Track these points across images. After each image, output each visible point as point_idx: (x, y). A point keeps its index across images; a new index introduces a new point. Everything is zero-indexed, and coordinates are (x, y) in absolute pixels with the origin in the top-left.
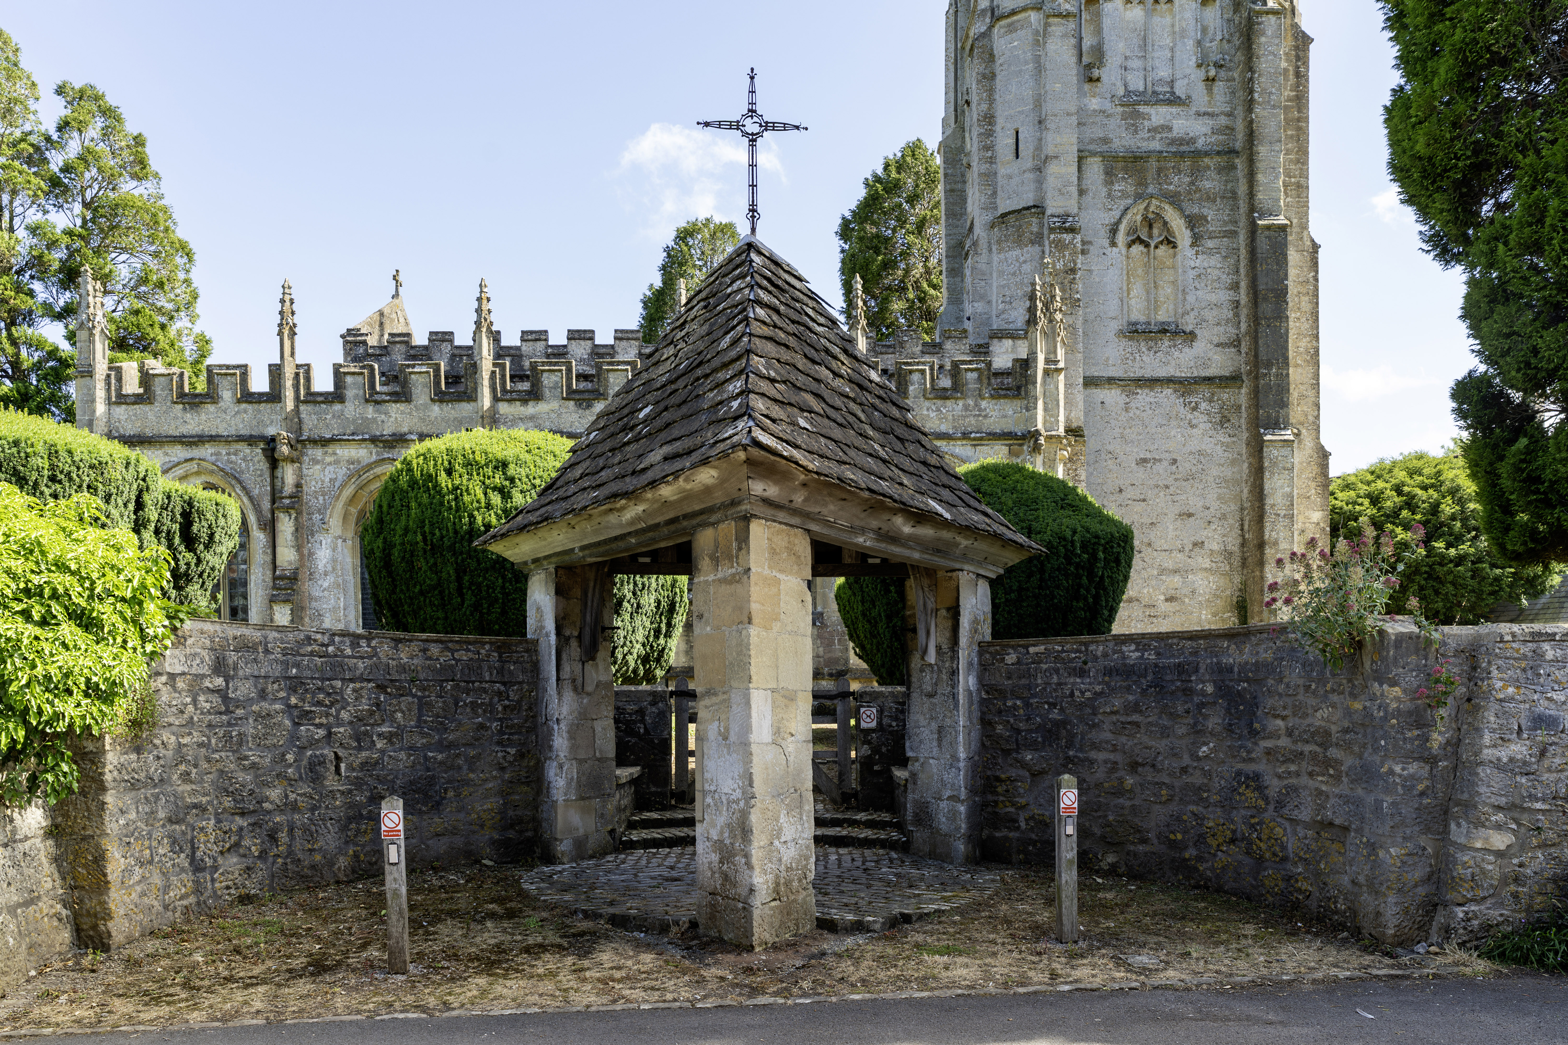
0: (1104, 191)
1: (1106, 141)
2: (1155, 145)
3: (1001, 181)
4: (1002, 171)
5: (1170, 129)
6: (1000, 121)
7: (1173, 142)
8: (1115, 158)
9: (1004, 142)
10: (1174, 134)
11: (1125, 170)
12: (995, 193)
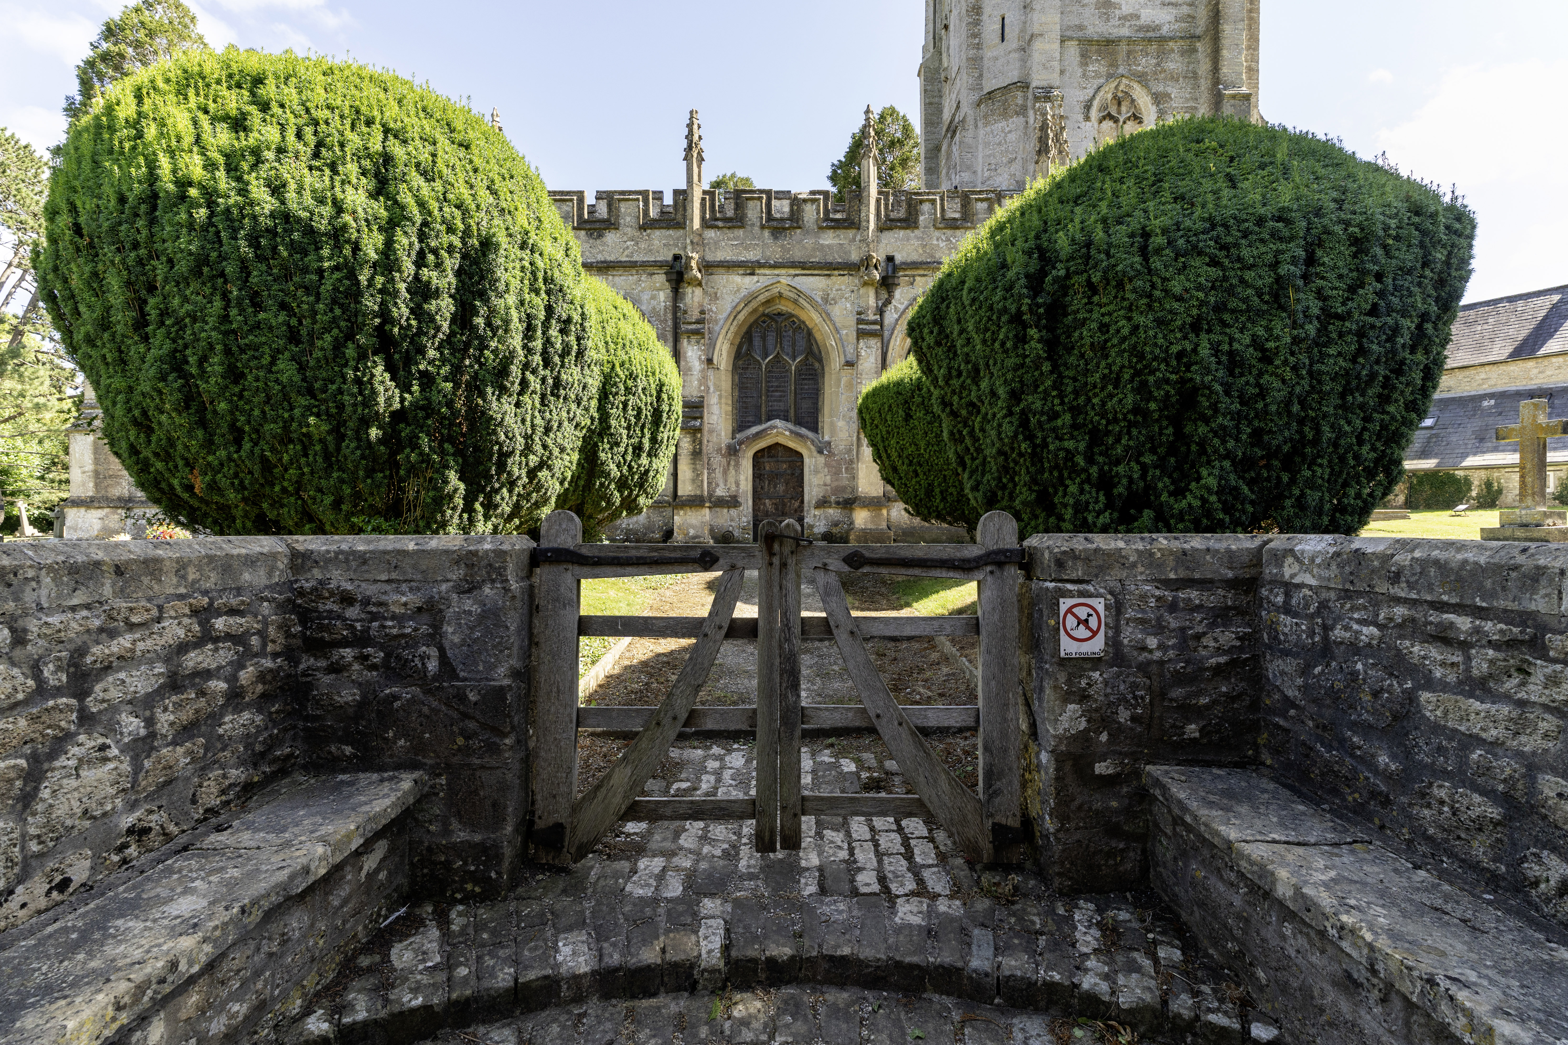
0: (1079, 72)
1: (1081, 27)
2: (1125, 32)
3: (986, 63)
4: (988, 54)
5: (1138, 17)
6: (987, 10)
7: (1140, 29)
8: (1090, 42)
9: (990, 28)
10: (1142, 22)
11: (1099, 53)
12: (981, 75)
